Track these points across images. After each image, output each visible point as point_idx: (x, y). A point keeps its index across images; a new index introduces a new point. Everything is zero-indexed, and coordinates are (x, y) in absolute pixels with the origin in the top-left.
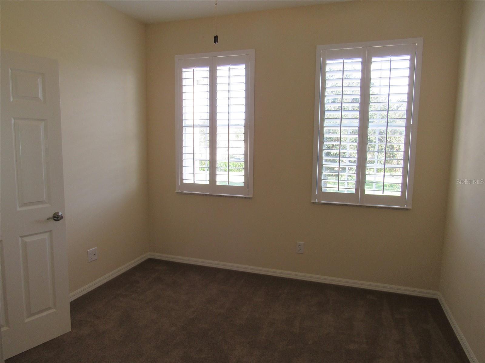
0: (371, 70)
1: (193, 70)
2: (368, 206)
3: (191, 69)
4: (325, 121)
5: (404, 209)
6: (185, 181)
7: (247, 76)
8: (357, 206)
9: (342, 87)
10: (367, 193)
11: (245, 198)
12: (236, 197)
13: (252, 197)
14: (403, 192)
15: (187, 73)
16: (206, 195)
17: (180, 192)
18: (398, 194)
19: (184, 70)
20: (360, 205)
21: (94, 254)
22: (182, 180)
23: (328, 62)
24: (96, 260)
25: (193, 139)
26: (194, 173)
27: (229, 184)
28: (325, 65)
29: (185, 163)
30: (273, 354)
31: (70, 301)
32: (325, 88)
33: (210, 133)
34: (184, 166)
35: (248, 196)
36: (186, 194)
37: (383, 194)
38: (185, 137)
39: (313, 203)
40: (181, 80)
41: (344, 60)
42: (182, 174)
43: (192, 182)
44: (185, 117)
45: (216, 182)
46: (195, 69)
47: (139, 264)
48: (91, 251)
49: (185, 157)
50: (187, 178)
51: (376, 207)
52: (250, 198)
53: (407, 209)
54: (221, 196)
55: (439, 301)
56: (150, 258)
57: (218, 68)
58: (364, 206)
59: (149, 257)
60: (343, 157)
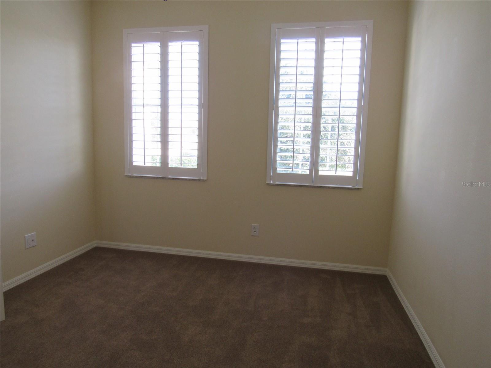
0: (325, 51)
1: (143, 45)
2: (321, 186)
3: (141, 45)
4: (280, 101)
5: (356, 188)
6: (135, 164)
7: (200, 53)
8: (311, 186)
9: (296, 67)
10: (320, 173)
11: (199, 180)
12: (190, 179)
13: (206, 179)
14: (355, 172)
15: (136, 49)
16: (157, 178)
17: (130, 175)
18: (351, 174)
19: (133, 45)
20: (314, 185)
21: (33, 240)
22: (132, 162)
23: (282, 41)
24: (35, 246)
25: (144, 119)
26: (144, 155)
27: (182, 165)
28: (279, 44)
29: (135, 145)
30: (228, 331)
31: (4, 291)
32: (280, 68)
33: (161, 113)
34: (133, 147)
35: (202, 179)
36: (136, 177)
37: (336, 174)
38: (134, 116)
39: (268, 184)
40: (130, 55)
41: (298, 40)
42: (131, 155)
43: (142, 164)
44: (134, 95)
45: (168, 164)
46: (145, 44)
47: (85, 253)
48: (29, 236)
49: (135, 137)
50: (138, 160)
51: (329, 187)
52: (204, 181)
53: (358, 189)
54: (173, 179)
55: (388, 278)
56: (97, 246)
57: (170, 44)
58: (317, 186)
59: (95, 245)
60: (297, 137)
